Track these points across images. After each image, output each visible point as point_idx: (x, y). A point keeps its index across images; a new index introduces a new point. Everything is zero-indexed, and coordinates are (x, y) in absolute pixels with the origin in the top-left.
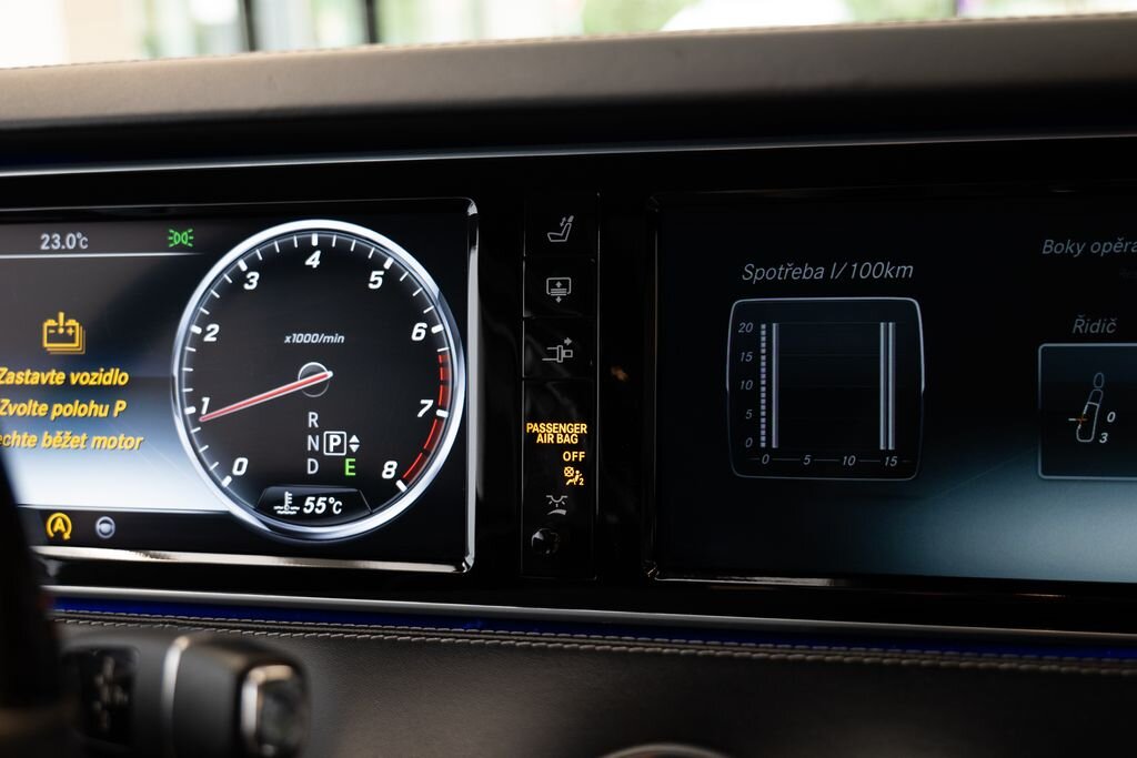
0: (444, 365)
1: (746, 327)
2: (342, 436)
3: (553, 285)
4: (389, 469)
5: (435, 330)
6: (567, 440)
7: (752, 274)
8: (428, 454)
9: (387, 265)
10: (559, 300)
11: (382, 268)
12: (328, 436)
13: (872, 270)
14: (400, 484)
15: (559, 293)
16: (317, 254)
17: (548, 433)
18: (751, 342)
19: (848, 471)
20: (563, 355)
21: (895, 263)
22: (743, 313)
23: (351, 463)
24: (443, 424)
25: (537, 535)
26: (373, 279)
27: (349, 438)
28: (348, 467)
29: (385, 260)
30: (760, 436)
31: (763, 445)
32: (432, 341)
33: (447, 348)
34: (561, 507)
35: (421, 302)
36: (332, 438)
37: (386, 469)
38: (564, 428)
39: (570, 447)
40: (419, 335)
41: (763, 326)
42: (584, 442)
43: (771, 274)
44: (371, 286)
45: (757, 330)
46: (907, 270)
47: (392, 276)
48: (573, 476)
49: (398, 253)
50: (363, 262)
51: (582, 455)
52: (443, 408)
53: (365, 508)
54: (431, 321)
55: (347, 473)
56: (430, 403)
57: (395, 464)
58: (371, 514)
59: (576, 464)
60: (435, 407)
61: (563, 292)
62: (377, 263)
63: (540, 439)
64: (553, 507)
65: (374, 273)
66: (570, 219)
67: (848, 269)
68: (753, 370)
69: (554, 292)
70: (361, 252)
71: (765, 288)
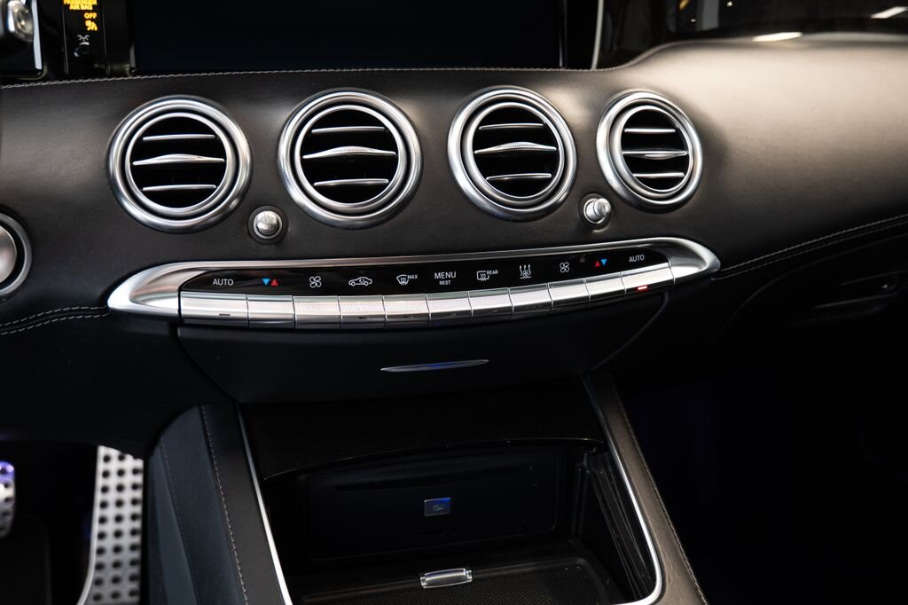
6: (87, 7)
17: (75, 5)
25: (76, 54)
34: (86, 41)
38: (84, 1)
39: (88, 11)
42: (95, 9)
48: (91, 26)
51: (95, 15)
59: (92, 20)
63: (71, 8)
64: (82, 41)
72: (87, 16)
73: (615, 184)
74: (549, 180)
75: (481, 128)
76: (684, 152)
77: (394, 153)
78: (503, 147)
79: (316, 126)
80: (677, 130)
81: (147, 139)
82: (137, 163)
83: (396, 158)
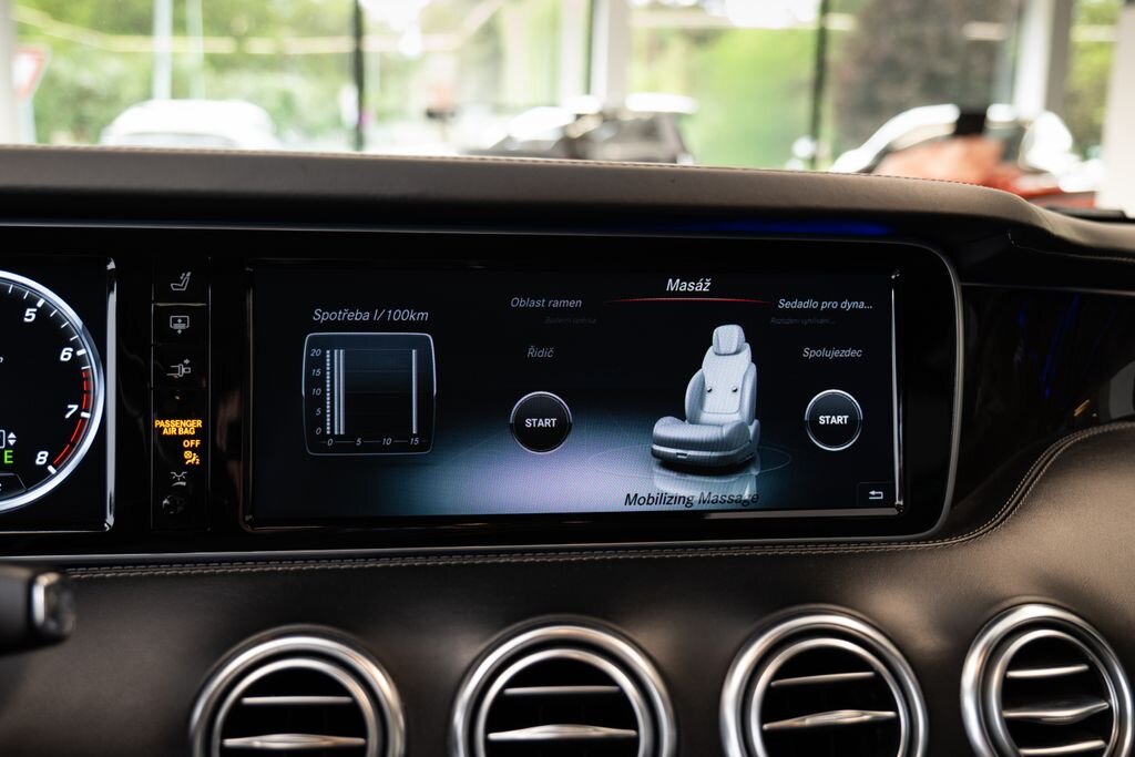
0: (87, 379)
1: (316, 352)
2: (2, 433)
3: (175, 321)
4: (42, 458)
5: (79, 353)
6: (186, 432)
7: (320, 316)
8: (74, 445)
9: (40, 304)
10: (180, 332)
11: (35, 307)
13: (401, 315)
14: (51, 468)
15: (179, 327)
17: (171, 427)
18: (320, 362)
19: (386, 449)
20: (183, 369)
21: (417, 311)
22: (314, 343)
23: (9, 454)
24: (86, 423)
25: (165, 502)
26: (27, 314)
27: (7, 435)
28: (6, 457)
29: (37, 300)
30: (326, 426)
31: (328, 432)
32: (77, 362)
33: (89, 367)
34: (182, 480)
35: (68, 332)
37: (39, 457)
38: (185, 423)
39: (189, 437)
40: (66, 356)
41: (328, 352)
42: (199, 433)
43: (333, 316)
44: (26, 320)
45: (324, 354)
46: (424, 315)
47: (43, 313)
48: (191, 458)
49: (48, 295)
50: (19, 301)
51: (198, 442)
52: (86, 411)
53: (20, 487)
54: (76, 346)
55: (6, 462)
56: (75, 407)
57: (46, 454)
58: (27, 492)
59: (193, 449)
60: (80, 410)
61: (183, 326)
62: (32, 302)
63: (165, 432)
64: (176, 480)
65: (28, 310)
66: (189, 274)
67: (386, 314)
68: (321, 381)
69: (176, 326)
70: (17, 294)
71: (329, 326)
72: (187, 443)
75: (773, 684)
76: (1104, 705)
77: (632, 733)
78: (809, 721)
79: (511, 683)
80: (1092, 665)
81: (248, 700)
82: (230, 742)
83: (635, 741)
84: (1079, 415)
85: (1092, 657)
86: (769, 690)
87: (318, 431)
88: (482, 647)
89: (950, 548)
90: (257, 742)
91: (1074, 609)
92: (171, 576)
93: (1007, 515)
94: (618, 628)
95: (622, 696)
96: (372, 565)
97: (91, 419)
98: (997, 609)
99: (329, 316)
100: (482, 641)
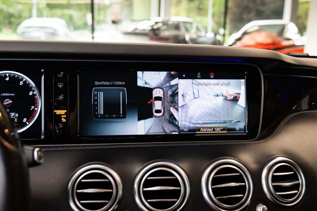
0: (36, 100)
1: (96, 93)
2: (14, 114)
3: (59, 85)
4: (25, 120)
5: (34, 93)
6: (63, 113)
7: (97, 83)
8: (33, 117)
9: (24, 80)
11: (22, 81)
12: (11, 114)
13: (118, 83)
14: (27, 123)
15: (60, 86)
16: (8, 78)
17: (58, 112)
18: (97, 95)
19: (114, 118)
20: (61, 98)
21: (122, 82)
22: (95, 90)
23: (16, 119)
24: (36, 111)
25: (57, 131)
26: (21, 83)
27: (16, 114)
29: (23, 79)
31: (99, 113)
32: (34, 95)
33: (37, 97)
34: (61, 126)
35: (31, 87)
36: (12, 114)
37: (24, 120)
38: (62, 111)
39: (63, 115)
40: (31, 94)
42: (66, 114)
44: (20, 84)
45: (98, 93)
46: (124, 83)
47: (25, 82)
48: (64, 120)
49: (26, 78)
50: (18, 79)
51: (65, 116)
52: (36, 108)
54: (33, 91)
55: (16, 121)
56: (33, 107)
57: (26, 119)
58: (21, 129)
59: (64, 118)
61: (61, 86)
63: (57, 113)
64: (60, 126)
65: (21, 82)
66: (63, 72)
67: (114, 83)
68: (97, 100)
69: (59, 86)
70: (18, 77)
71: (99, 86)
72: (62, 116)
73: (268, 196)
74: (242, 197)
75: (214, 176)
76: (298, 182)
77: (179, 188)
78: (223, 185)
79: (149, 176)
80: (295, 172)
81: (83, 181)
82: (78, 191)
83: (180, 190)
84: (294, 109)
85: (295, 170)
86: (213, 178)
87: (96, 113)
88: (141, 167)
89: (260, 143)
90: (85, 191)
91: (290, 158)
92: (61, 150)
93: (274, 135)
94: (176, 163)
95: (177, 179)
96: (112, 147)
97: (37, 110)
98: (271, 158)
99: (99, 83)
100: (141, 166)
